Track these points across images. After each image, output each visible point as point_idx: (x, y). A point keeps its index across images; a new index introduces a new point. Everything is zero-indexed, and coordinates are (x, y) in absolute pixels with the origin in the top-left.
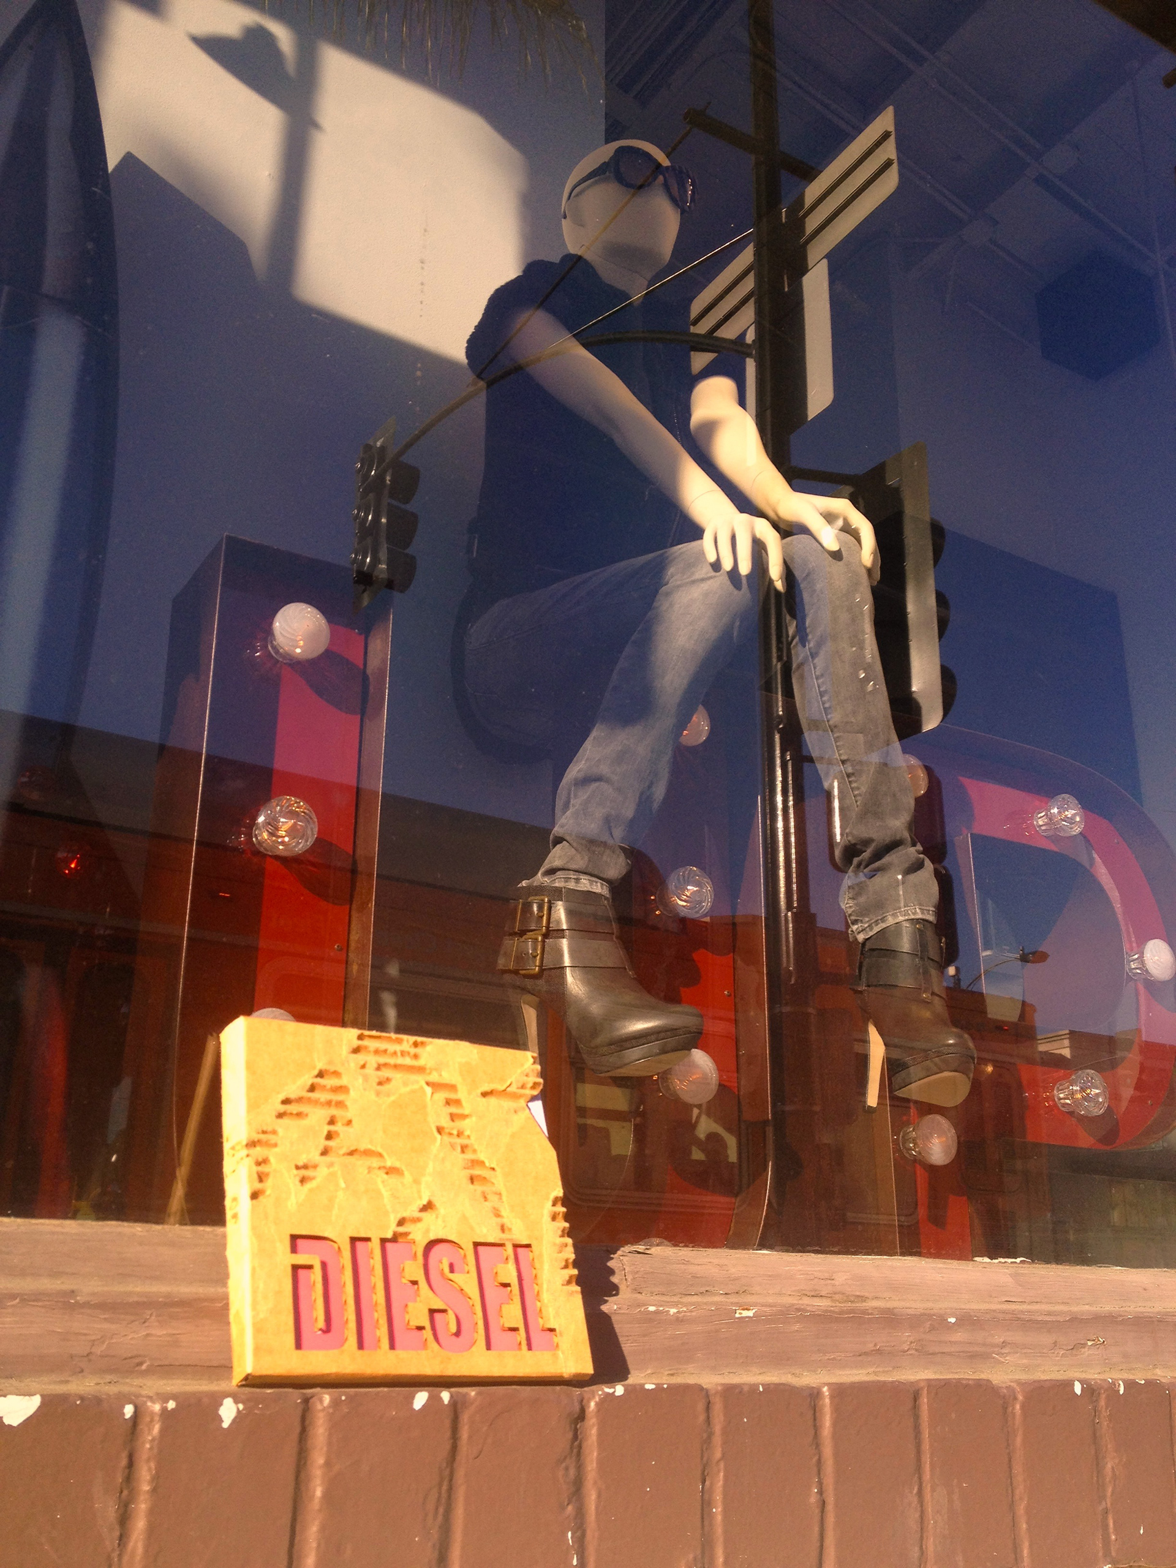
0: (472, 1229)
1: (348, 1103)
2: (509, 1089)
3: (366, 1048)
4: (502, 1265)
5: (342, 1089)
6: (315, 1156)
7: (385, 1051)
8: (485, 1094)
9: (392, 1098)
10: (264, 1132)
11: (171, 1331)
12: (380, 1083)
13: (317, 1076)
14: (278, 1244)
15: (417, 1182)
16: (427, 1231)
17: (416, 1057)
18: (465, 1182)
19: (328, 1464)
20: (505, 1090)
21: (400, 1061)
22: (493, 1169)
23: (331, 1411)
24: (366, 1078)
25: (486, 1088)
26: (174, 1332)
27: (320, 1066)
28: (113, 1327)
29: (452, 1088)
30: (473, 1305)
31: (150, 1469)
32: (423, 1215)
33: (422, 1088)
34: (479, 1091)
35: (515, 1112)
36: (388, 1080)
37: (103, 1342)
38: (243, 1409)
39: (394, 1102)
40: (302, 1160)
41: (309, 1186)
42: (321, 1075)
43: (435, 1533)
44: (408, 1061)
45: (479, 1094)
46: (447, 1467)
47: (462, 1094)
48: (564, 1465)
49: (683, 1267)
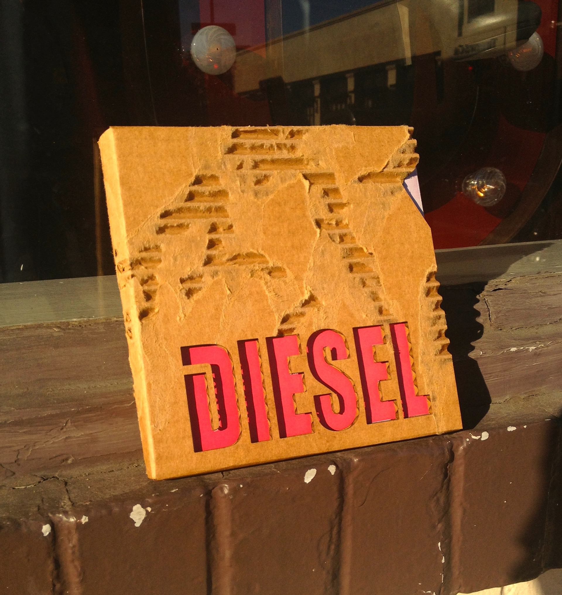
0: (352, 315)
1: (228, 209)
2: (385, 170)
3: (242, 145)
4: (380, 346)
5: (221, 193)
6: (198, 267)
7: (262, 146)
8: (361, 179)
9: (271, 197)
10: (146, 249)
11: (88, 432)
12: (258, 182)
13: (194, 184)
14: (170, 359)
15: (298, 278)
16: (311, 324)
17: (293, 147)
18: (345, 270)
19: (233, 534)
20: (383, 171)
21: (277, 155)
22: (371, 254)
23: (231, 497)
24: (243, 180)
25: (363, 172)
26: (91, 432)
27: (196, 172)
28: (34, 437)
29: (331, 176)
30: (354, 385)
31: (75, 567)
32: (306, 309)
33: (300, 181)
34: (356, 177)
35: (392, 193)
36: (266, 177)
37: (28, 449)
38: (152, 511)
39: (273, 200)
40: (187, 272)
41: (195, 297)
42: (198, 181)
43: (328, 563)
44: (285, 154)
45: (357, 179)
46: (336, 518)
47: (339, 182)
48: (435, 498)
49: (540, 299)
